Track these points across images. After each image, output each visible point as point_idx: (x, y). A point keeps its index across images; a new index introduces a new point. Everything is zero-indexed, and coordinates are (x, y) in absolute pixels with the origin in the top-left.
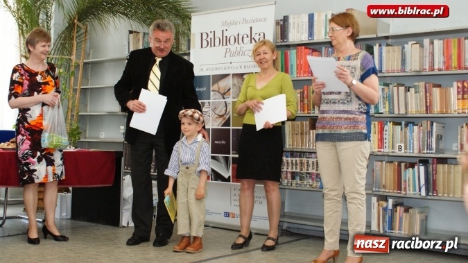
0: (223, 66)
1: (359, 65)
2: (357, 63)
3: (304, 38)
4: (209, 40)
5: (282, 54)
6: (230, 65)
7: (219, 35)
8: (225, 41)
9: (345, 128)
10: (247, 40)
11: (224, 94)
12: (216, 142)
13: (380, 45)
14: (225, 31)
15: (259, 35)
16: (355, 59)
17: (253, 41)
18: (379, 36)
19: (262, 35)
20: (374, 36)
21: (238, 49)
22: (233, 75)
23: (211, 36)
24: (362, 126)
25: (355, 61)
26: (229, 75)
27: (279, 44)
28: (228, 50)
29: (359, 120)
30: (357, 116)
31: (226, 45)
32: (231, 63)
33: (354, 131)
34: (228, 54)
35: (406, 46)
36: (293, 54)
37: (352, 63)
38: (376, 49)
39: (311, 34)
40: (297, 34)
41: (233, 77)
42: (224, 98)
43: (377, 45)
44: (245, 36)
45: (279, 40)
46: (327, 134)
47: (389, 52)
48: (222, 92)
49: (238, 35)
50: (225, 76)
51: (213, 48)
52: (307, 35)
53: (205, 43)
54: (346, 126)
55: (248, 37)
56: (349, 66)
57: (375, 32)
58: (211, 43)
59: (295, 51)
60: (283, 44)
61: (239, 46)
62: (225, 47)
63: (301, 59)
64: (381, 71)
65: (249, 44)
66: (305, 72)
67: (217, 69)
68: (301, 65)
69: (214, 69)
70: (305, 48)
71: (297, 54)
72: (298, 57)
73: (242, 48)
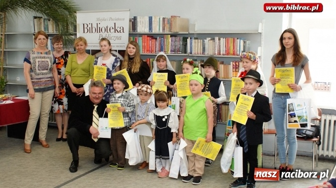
3: (146, 30)
4: (88, 28)
5: (133, 39)
7: (95, 26)
8: (99, 30)
10: (113, 31)
13: (191, 38)
14: (98, 24)
15: (120, 28)
17: (116, 31)
18: (190, 33)
19: (122, 28)
20: (187, 33)
21: (107, 36)
23: (90, 26)
27: (132, 33)
31: (100, 32)
35: (205, 40)
36: (140, 41)
38: (189, 40)
39: (150, 28)
40: (142, 28)
43: (189, 38)
44: (111, 28)
45: (132, 31)
47: (195, 43)
49: (107, 27)
51: (91, 34)
52: (148, 29)
53: (86, 30)
55: (113, 28)
57: (188, 31)
58: (90, 31)
59: (141, 38)
60: (134, 33)
61: (107, 34)
62: (99, 34)
63: (145, 42)
64: (191, 53)
65: (114, 33)
66: (147, 51)
67: (94, 46)
68: (145, 46)
69: (92, 46)
70: (147, 37)
71: (142, 40)
72: (143, 42)
73: (109, 35)
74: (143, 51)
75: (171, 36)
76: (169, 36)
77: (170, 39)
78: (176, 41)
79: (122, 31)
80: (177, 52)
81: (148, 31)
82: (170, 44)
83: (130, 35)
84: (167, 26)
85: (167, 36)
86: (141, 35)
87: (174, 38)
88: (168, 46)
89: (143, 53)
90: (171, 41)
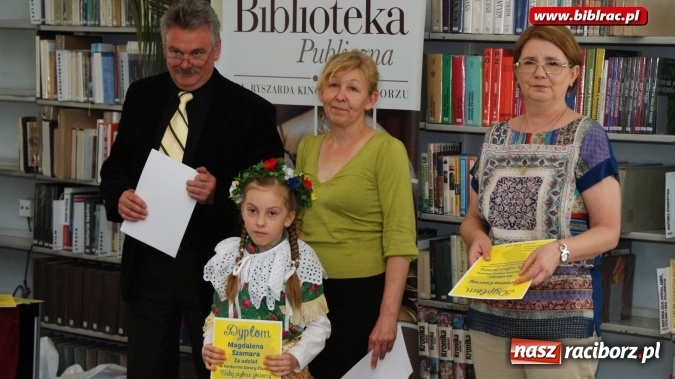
0: (295, 84)
1: (576, 157)
2: (572, 152)
3: (503, 28)
4: (258, 11)
5: (446, 62)
8: (301, 20)
9: (544, 308)
10: (357, 24)
15: (390, 14)
16: (568, 141)
17: (372, 26)
19: (397, 15)
21: (336, 46)
24: (583, 302)
25: (568, 147)
26: (309, 108)
27: (440, 36)
28: (309, 45)
29: (577, 287)
30: (571, 278)
31: (304, 30)
32: (315, 78)
33: (565, 315)
34: (308, 56)
36: (473, 71)
37: (560, 151)
39: (520, 18)
40: (486, 16)
44: (353, 13)
45: (439, 26)
48: (291, 150)
49: (335, 8)
50: (301, 111)
51: (268, 35)
52: (511, 20)
53: (248, 20)
54: (545, 303)
55: (359, 15)
56: (552, 160)
58: (264, 22)
59: (480, 58)
60: (450, 36)
61: (336, 38)
62: (300, 36)
63: (495, 79)
65: (362, 36)
66: (502, 115)
67: (279, 90)
68: (494, 96)
69: (272, 88)
70: (504, 55)
71: (483, 67)
72: (488, 75)
73: (344, 43)
74: (484, 116)
75: (609, 55)
76: (602, 52)
77: (604, 67)
78: (627, 75)
79: (395, 27)
80: (632, 126)
81: (511, 31)
82: (603, 91)
83: (431, 44)
85: (591, 52)
86: (482, 46)
87: (620, 63)
88: (595, 98)
89: (484, 125)
90: (609, 76)
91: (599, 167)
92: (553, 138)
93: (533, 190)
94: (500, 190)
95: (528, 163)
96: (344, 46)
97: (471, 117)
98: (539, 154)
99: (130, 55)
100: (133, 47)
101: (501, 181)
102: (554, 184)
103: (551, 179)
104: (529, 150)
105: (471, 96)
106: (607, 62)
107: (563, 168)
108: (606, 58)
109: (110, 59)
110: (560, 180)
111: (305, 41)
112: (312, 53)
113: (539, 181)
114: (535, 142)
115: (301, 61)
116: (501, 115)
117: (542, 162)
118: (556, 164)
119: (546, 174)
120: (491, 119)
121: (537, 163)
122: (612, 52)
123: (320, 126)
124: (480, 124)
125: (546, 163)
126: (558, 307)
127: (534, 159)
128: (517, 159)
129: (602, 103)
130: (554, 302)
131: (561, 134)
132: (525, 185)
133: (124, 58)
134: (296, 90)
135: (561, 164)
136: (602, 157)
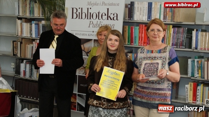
0: (87, 33)
3: (145, 19)
4: (78, 13)
5: (129, 28)
6: (92, 33)
7: (85, 11)
8: (89, 16)
10: (105, 17)
11: (88, 53)
12: (81, 85)
13: (197, 30)
14: (89, 9)
15: (114, 15)
16: (164, 52)
17: (109, 18)
18: (196, 24)
19: (115, 15)
20: (193, 23)
21: (99, 23)
22: (94, 40)
23: (79, 11)
25: (165, 54)
26: (92, 40)
27: (127, 21)
28: (91, 23)
31: (90, 19)
32: (93, 32)
34: (91, 26)
36: (136, 30)
38: (194, 33)
39: (149, 17)
40: (140, 16)
41: (94, 42)
42: (88, 56)
43: (195, 30)
44: (104, 14)
45: (127, 18)
46: (145, 102)
48: (87, 51)
49: (99, 13)
50: (89, 40)
51: (80, 20)
52: (147, 17)
53: (75, 16)
55: (105, 15)
57: (194, 21)
58: (79, 16)
59: (138, 27)
60: (130, 21)
61: (99, 21)
62: (89, 20)
63: (142, 33)
64: (196, 48)
65: (106, 21)
67: (83, 35)
68: (142, 37)
69: (81, 34)
70: (145, 26)
71: (139, 29)
72: (140, 32)
73: (101, 22)
74: (139, 43)
76: (171, 26)
78: (178, 32)
79: (115, 18)
80: (179, 46)
81: (147, 20)
82: (172, 37)
83: (125, 23)
84: (169, 15)
85: (168, 26)
86: (138, 24)
87: (176, 29)
88: (169, 38)
89: (139, 45)
90: (173, 33)
91: (174, 59)
92: (160, 52)
93: (157, 66)
94: (146, 66)
95: (153, 59)
96: (101, 23)
97: (135, 43)
98: (156, 56)
99: (42, 24)
100: (43, 22)
101: (146, 64)
102: (163, 64)
103: (161, 63)
104: (153, 55)
105: (136, 37)
106: (173, 29)
107: (164, 59)
108: (173, 28)
109: (37, 25)
110: (164, 63)
111: (90, 21)
112: (92, 25)
113: (158, 64)
114: (155, 53)
115: (89, 27)
116: (144, 43)
117: (158, 58)
118: (162, 58)
119: (160, 62)
120: (141, 44)
121: (156, 59)
122: (174, 26)
123: (94, 44)
124: (138, 45)
125: (159, 58)
126: (162, 100)
127: (155, 57)
128: (150, 58)
129: (171, 40)
130: (161, 99)
131: (162, 50)
132: (153, 65)
133: (41, 25)
134: (88, 35)
135: (163, 58)
136: (175, 56)
